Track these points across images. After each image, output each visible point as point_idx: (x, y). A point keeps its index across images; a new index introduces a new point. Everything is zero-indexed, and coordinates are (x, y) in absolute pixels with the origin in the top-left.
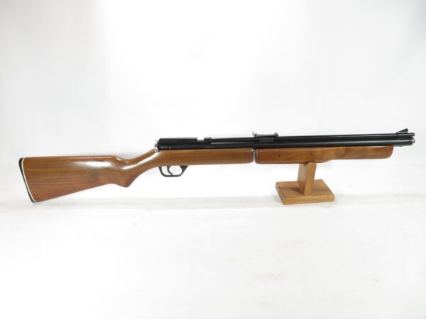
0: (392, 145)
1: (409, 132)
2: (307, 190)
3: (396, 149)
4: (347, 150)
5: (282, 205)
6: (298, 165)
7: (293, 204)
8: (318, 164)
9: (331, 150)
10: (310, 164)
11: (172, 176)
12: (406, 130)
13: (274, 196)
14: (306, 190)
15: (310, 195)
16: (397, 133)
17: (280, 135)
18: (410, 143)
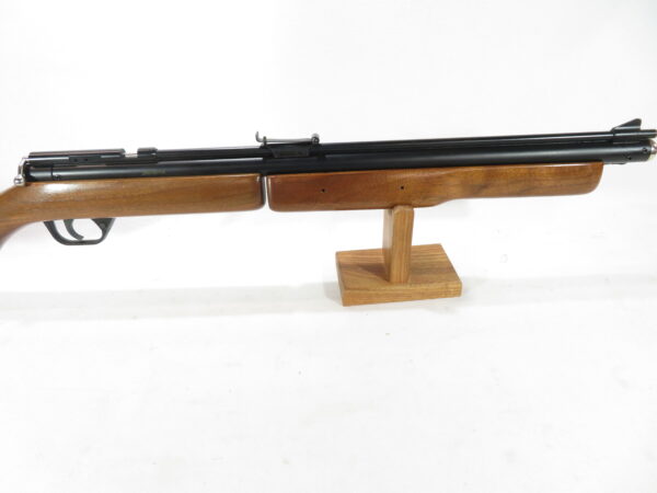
0: (599, 160)
1: (643, 127)
2: (397, 270)
3: (609, 170)
4: (489, 176)
5: (342, 307)
6: (382, 211)
7: (365, 303)
8: (416, 210)
9: (450, 175)
10: (398, 209)
11: (81, 242)
12: (637, 122)
13: (327, 286)
14: (395, 272)
15: (406, 282)
16: (614, 131)
17: (323, 141)
18: (644, 156)
